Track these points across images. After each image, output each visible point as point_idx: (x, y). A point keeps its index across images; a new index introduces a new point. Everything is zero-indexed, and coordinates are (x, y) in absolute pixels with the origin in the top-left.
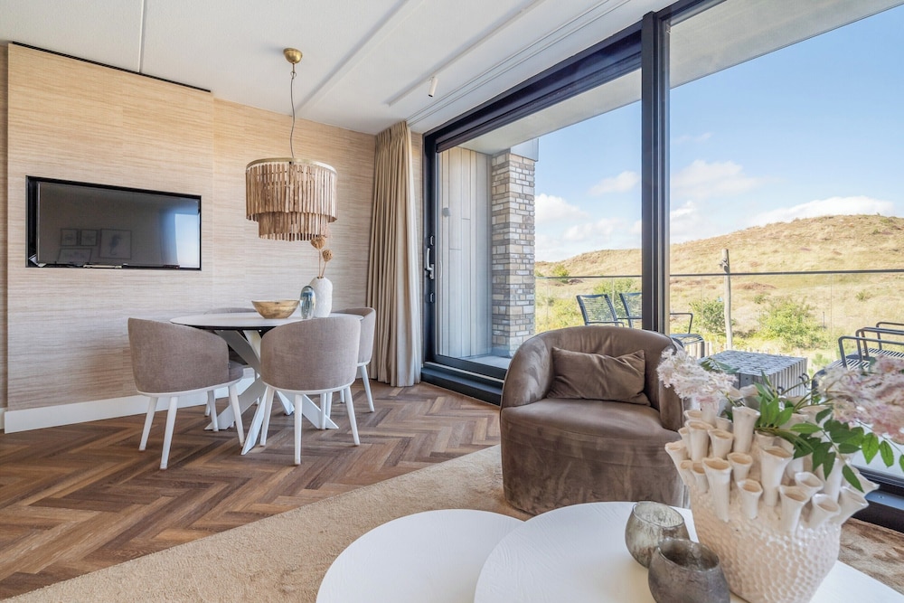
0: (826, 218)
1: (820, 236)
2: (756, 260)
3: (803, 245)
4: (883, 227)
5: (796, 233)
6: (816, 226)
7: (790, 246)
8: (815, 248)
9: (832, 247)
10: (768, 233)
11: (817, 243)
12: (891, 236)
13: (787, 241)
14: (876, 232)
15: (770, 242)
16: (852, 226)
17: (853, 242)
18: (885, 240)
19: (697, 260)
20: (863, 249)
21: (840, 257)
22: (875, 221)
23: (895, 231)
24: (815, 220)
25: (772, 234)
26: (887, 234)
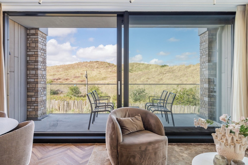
0: (97, 61)
1: (96, 66)
2: (82, 73)
3: (92, 69)
4: (108, 66)
5: (91, 65)
6: (95, 63)
7: (90, 69)
8: (95, 70)
9: (99, 70)
10: (84, 65)
11: (95, 68)
12: (110, 68)
13: (89, 67)
14: (107, 67)
15: (85, 67)
16: (102, 64)
17: (103, 69)
18: (109, 69)
19: (65, 72)
20: (105, 71)
21: (101, 73)
22: (107, 64)
23: (110, 67)
24: (95, 62)
25: (85, 65)
26: (109, 67)
